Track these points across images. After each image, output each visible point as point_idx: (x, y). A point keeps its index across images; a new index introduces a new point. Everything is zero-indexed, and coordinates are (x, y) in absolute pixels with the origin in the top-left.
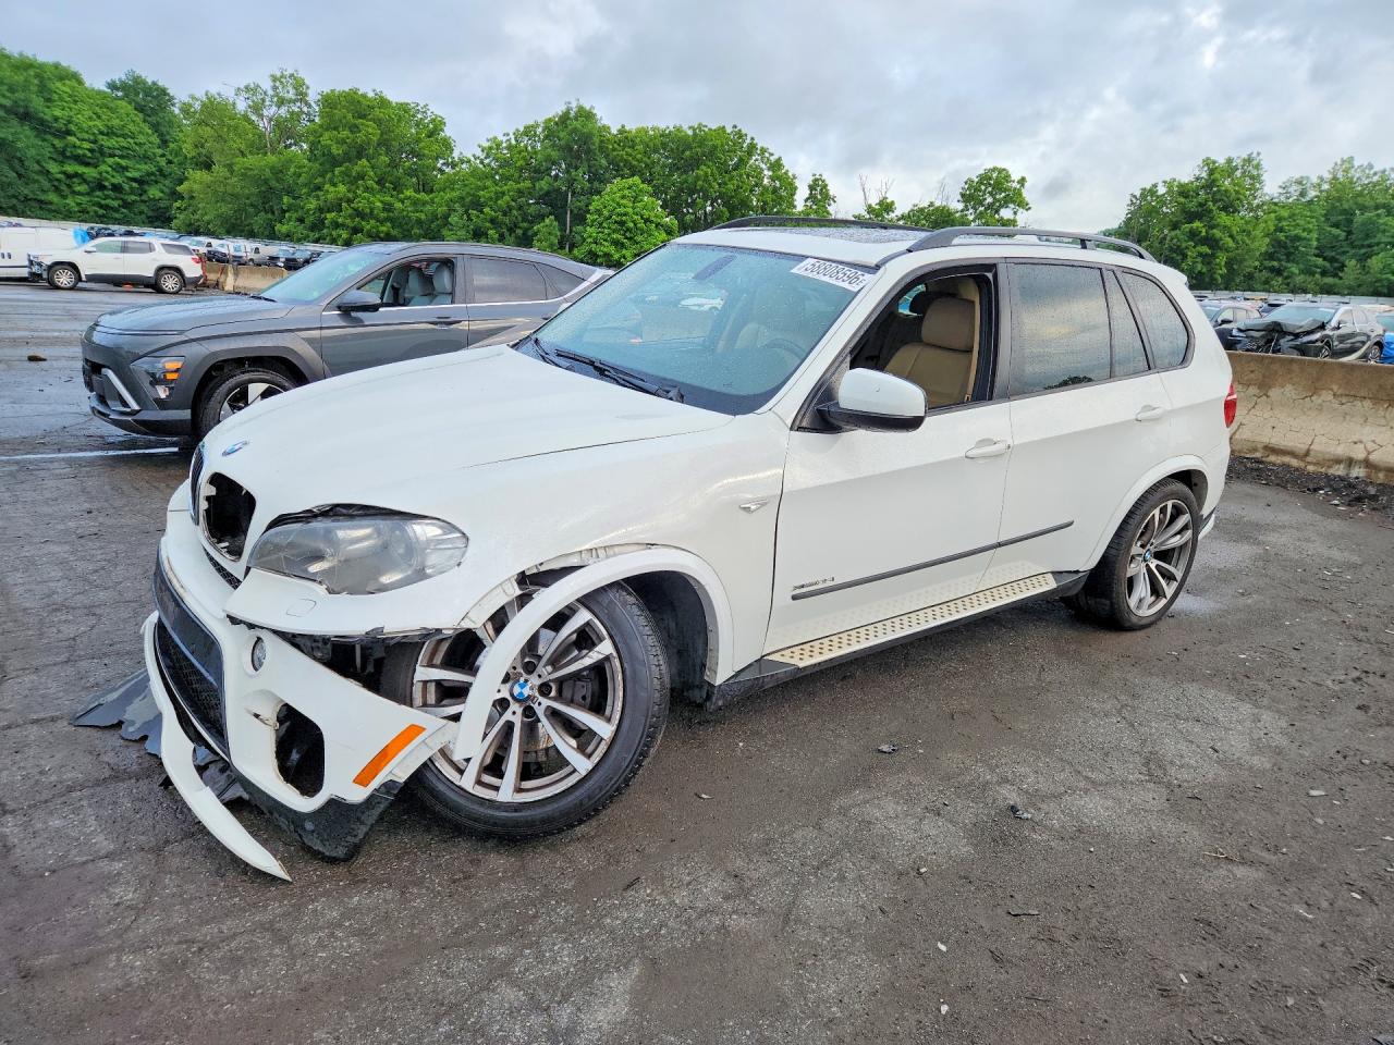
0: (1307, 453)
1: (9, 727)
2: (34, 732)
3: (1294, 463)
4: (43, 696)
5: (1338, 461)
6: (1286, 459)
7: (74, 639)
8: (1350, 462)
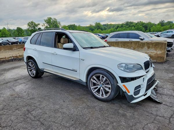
0: (6, 58)
1: (171, 107)
2: (168, 104)
3: (4, 59)
4: (164, 110)
5: (10, 57)
6: (3, 59)
7: (153, 122)
8: (11, 57)
